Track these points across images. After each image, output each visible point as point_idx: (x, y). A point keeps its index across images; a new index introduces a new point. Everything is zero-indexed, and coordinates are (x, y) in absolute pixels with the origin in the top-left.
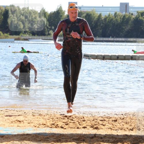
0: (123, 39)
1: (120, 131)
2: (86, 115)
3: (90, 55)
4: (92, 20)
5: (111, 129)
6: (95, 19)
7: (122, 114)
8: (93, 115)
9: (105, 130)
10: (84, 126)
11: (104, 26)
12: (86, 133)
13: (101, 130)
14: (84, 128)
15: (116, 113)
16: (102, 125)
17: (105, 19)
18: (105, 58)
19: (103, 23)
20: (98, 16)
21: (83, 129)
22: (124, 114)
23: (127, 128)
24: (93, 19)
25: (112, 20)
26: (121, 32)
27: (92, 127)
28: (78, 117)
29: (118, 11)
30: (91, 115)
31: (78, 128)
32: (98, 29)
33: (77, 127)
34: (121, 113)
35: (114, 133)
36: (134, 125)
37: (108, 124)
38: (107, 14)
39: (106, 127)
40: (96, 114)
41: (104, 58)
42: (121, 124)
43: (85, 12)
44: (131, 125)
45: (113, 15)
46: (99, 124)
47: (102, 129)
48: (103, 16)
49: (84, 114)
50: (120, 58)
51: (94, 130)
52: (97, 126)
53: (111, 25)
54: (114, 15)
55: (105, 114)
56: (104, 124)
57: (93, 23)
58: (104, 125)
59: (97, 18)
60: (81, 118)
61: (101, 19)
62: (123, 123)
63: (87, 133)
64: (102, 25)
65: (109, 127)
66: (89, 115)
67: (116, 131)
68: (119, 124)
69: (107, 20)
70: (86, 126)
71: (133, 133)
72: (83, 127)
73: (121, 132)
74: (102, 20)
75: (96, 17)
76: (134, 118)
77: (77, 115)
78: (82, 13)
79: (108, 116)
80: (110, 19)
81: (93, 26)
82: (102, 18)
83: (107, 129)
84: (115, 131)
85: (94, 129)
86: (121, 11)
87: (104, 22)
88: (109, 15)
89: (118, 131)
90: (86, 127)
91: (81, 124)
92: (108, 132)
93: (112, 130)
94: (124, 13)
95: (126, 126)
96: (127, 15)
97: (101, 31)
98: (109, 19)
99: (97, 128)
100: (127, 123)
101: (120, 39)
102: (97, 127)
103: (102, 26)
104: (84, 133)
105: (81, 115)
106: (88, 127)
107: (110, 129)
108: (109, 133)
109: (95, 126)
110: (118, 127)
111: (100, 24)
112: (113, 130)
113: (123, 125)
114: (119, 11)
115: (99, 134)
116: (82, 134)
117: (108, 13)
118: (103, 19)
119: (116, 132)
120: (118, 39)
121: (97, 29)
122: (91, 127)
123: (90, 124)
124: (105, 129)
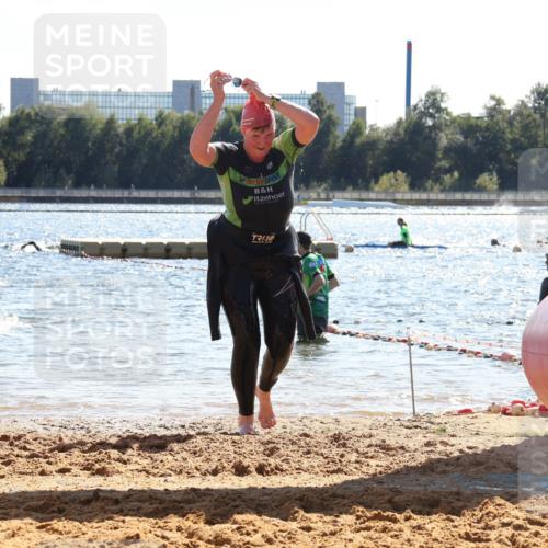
0: (186, 194)
1: (174, 478)
2: (70, 433)
3: (82, 243)
4: (87, 134)
5: (147, 472)
6: (97, 131)
7: (183, 427)
8: (93, 432)
9: (127, 477)
10: (61, 466)
11: (125, 153)
12: (67, 488)
13: (116, 478)
14: (63, 471)
15: (162, 423)
16: (119, 460)
17: (129, 131)
18: (129, 252)
19: (121, 144)
20: (104, 121)
21: (59, 477)
22: (187, 426)
23: (197, 468)
24: (90, 130)
25: (148, 133)
26: (179, 172)
27: (86, 469)
28: (44, 440)
29: (167, 106)
30: (84, 432)
31: (43, 473)
32: (107, 164)
33: (40, 469)
34: (177, 423)
35: (157, 484)
36: (216, 458)
37: (138, 459)
38: (134, 115)
39: (130, 467)
40: (101, 428)
41: (124, 252)
42: (178, 457)
43: (64, 109)
44: (208, 460)
45: (153, 117)
46: (109, 457)
47: (119, 472)
48: (120, 122)
49: (63, 430)
50: (173, 251)
51: (93, 478)
52: (103, 464)
53: (146, 149)
54: (156, 119)
55: (129, 426)
56: (125, 457)
57: (90, 144)
58: (125, 463)
59: (101, 130)
60: (54, 442)
61: (116, 130)
62: (185, 454)
63: (72, 488)
64: (117, 150)
65: (140, 467)
66: (78, 432)
67: (163, 479)
68: (170, 458)
69: (135, 134)
70: (69, 467)
71: (214, 483)
72: (57, 469)
73: (177, 481)
74: (118, 135)
75: (100, 126)
76: (217, 437)
77: (42, 432)
78: (54, 112)
79: (140, 432)
80: (143, 132)
81: (91, 153)
82: (119, 127)
83: (136, 473)
84: (157, 479)
85: (94, 474)
86: (177, 105)
87: (124, 142)
88: (140, 120)
89: (168, 478)
90: (68, 470)
91: (52, 460)
92: (136, 483)
93: (152, 477)
94: (186, 112)
95: (192, 462)
96: (194, 118)
97: (116, 168)
98: (139, 132)
99: (102, 472)
100: (195, 453)
101: (177, 194)
102: (104, 468)
103: (117, 155)
104: (61, 488)
105: (54, 431)
106: (75, 470)
107: (144, 473)
108: (139, 487)
109: (97, 466)
110: (169, 465)
111: (112, 148)
112: (154, 475)
113: (185, 459)
114: (170, 105)
115: (109, 488)
116: (56, 491)
117: (137, 111)
118: (121, 130)
119: (162, 483)
120: (169, 194)
121: (103, 162)
122: (84, 469)
123: (81, 460)
124: (129, 474)
